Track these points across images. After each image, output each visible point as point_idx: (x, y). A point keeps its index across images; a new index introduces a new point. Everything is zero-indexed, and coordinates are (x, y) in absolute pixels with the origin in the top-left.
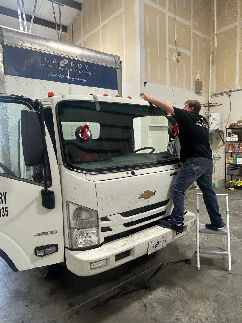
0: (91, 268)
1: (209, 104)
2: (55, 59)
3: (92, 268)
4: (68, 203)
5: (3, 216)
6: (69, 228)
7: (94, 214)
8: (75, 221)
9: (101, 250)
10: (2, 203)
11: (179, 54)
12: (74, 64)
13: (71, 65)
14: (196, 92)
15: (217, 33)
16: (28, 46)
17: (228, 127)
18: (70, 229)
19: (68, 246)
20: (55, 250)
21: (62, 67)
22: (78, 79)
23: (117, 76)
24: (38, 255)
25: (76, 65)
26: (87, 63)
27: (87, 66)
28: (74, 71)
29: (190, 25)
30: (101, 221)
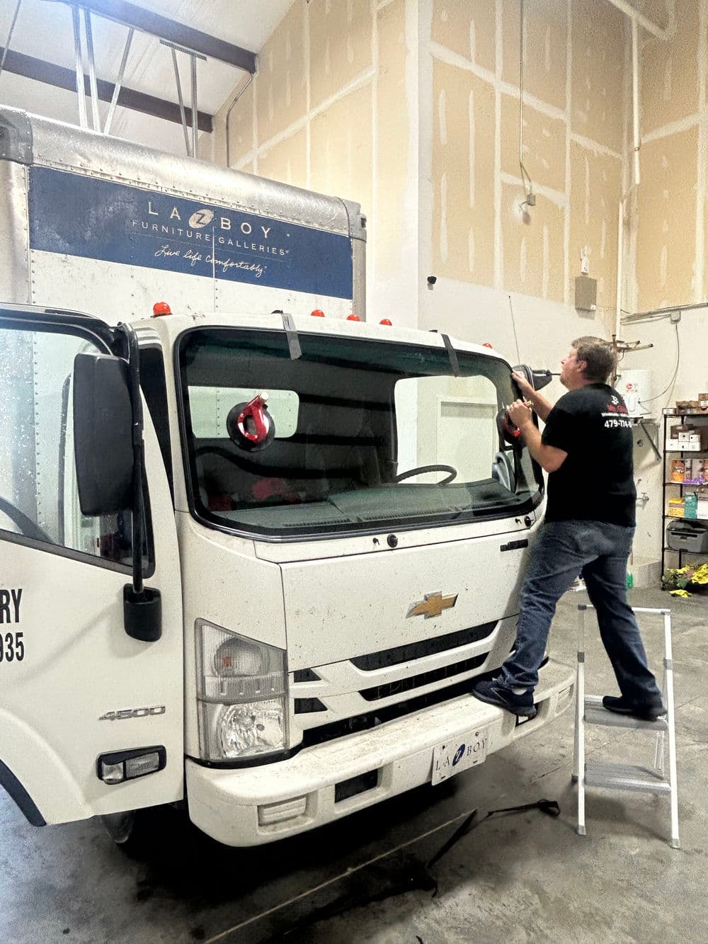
0: (260, 823)
1: (615, 343)
2: (175, 209)
3: (267, 821)
4: (200, 624)
5: (10, 659)
6: (200, 698)
7: (275, 659)
8: (219, 679)
9: (295, 766)
10: (9, 621)
11: (530, 201)
12: (229, 224)
13: (222, 227)
14: (576, 309)
15: (640, 144)
16: (101, 170)
17: (671, 412)
18: (204, 701)
19: (195, 753)
20: (157, 763)
21: (195, 231)
22: (240, 265)
23: (351, 261)
24: (104, 778)
25: (236, 225)
26: (267, 222)
27: (268, 231)
28: (230, 242)
29: (563, 118)
30: (295, 682)
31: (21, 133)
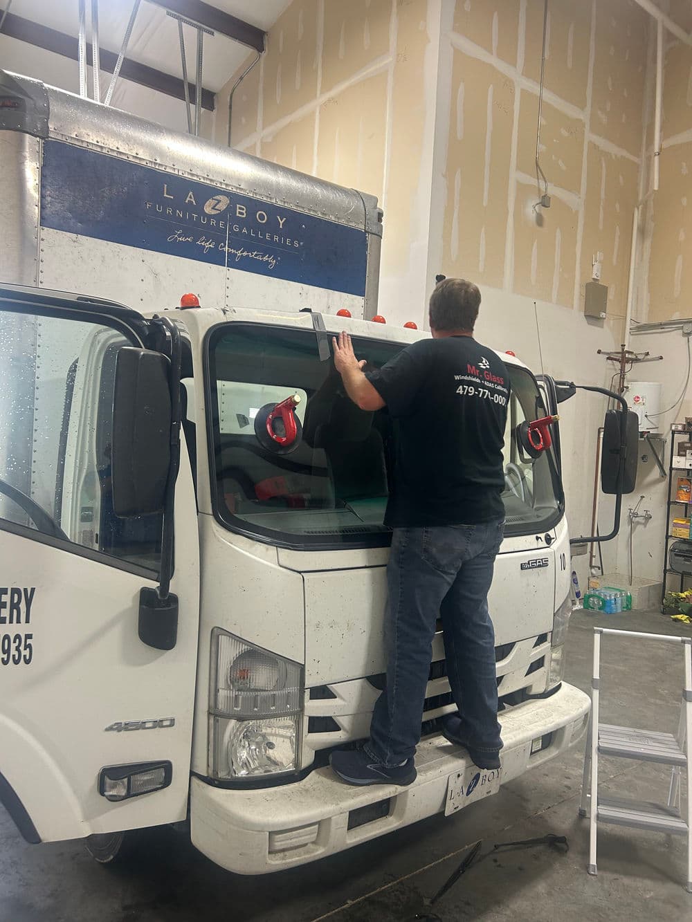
0: (271, 850)
1: (623, 353)
2: (191, 193)
3: (277, 848)
4: (217, 633)
5: (16, 662)
6: (212, 712)
7: (294, 673)
8: (234, 693)
9: (307, 791)
10: (18, 621)
11: (545, 202)
12: (244, 212)
13: (238, 215)
14: (585, 316)
15: (661, 149)
16: (118, 148)
17: (680, 428)
18: (216, 715)
19: (202, 770)
20: (162, 780)
21: (209, 217)
22: (253, 255)
23: (366, 256)
24: (106, 793)
25: (251, 213)
26: (283, 212)
27: (283, 221)
28: (244, 231)
29: (582, 118)
30: (310, 699)
31: (37, 105)
